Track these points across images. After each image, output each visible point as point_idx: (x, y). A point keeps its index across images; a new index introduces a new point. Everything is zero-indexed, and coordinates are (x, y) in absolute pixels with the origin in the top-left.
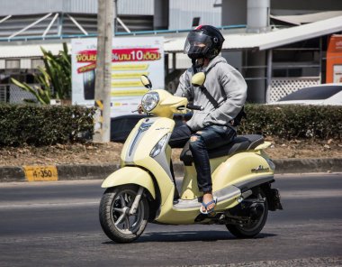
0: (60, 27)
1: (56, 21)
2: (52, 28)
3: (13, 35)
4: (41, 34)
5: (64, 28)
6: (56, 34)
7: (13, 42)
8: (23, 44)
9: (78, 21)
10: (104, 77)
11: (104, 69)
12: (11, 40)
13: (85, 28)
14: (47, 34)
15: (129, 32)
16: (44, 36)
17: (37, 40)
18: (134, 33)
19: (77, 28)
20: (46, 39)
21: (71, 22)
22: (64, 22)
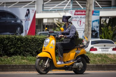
0: (71, 5)
1: (70, 2)
2: (68, 5)
3: (51, 8)
4: (63, 8)
5: (73, 5)
6: (69, 8)
7: (51, 11)
8: (55, 12)
9: (79, 3)
10: (88, 27)
11: (88, 23)
12: (50, 11)
13: (82, 6)
14: (66, 8)
15: (101, 7)
16: (64, 9)
17: (61, 10)
18: (103, 8)
19: (79, 6)
20: (65, 10)
21: (76, 3)
22: (73, 3)
